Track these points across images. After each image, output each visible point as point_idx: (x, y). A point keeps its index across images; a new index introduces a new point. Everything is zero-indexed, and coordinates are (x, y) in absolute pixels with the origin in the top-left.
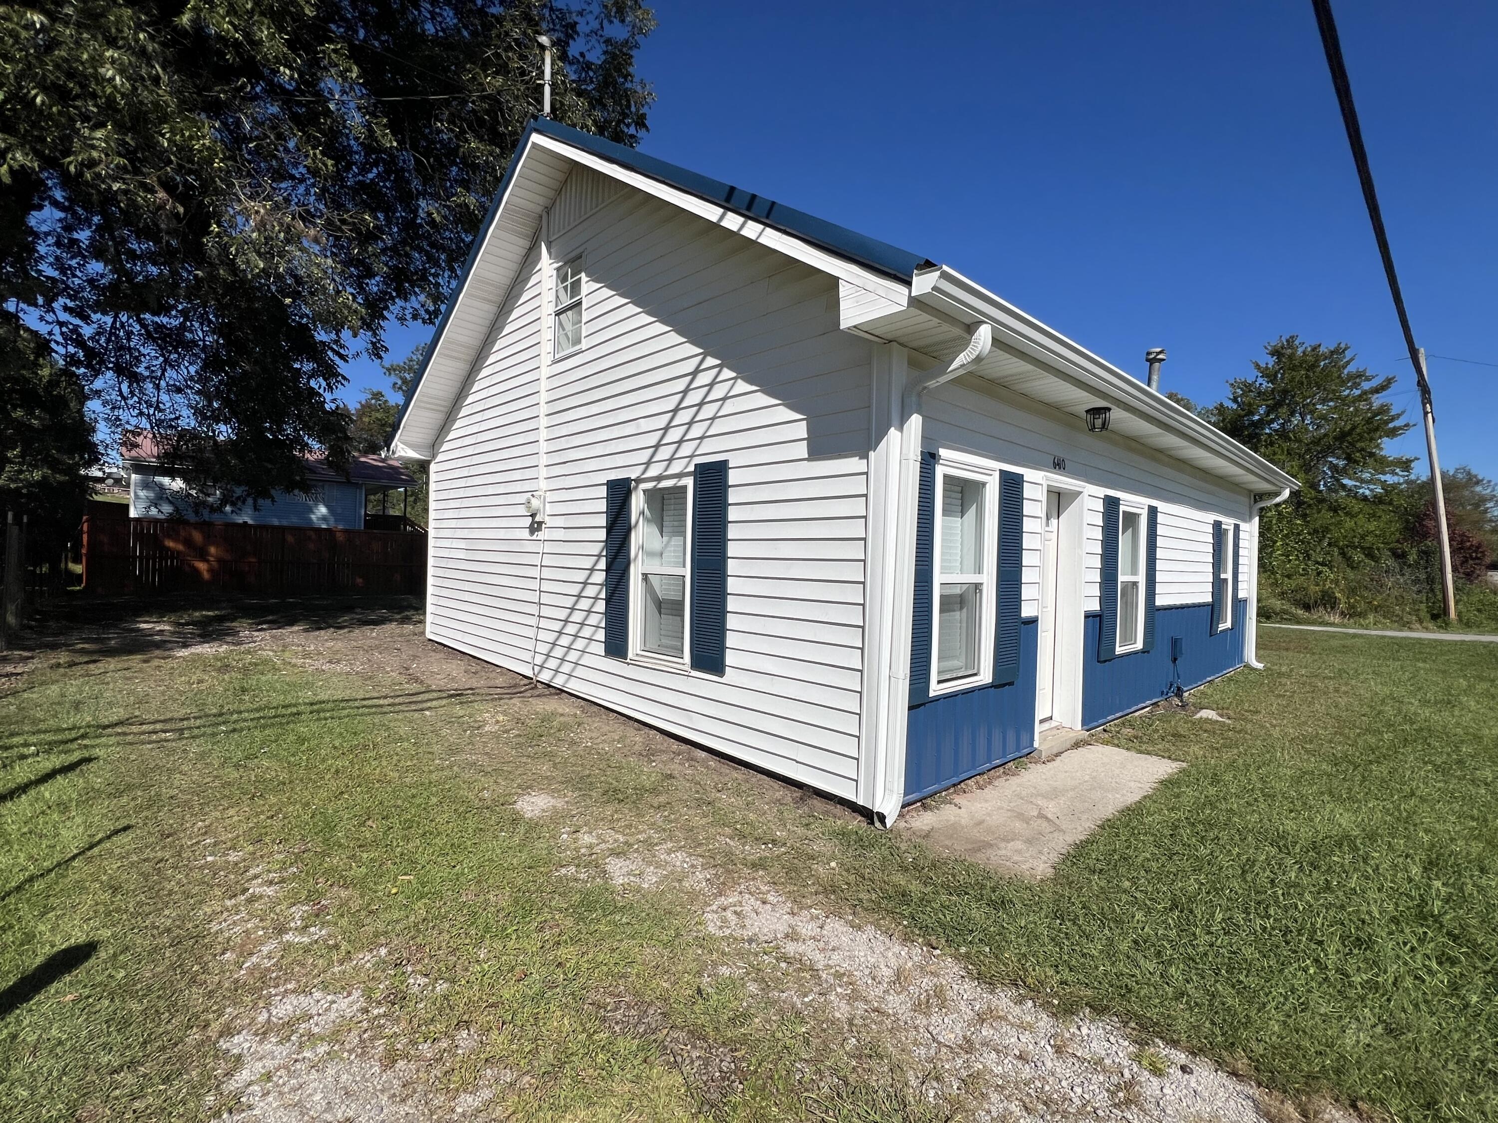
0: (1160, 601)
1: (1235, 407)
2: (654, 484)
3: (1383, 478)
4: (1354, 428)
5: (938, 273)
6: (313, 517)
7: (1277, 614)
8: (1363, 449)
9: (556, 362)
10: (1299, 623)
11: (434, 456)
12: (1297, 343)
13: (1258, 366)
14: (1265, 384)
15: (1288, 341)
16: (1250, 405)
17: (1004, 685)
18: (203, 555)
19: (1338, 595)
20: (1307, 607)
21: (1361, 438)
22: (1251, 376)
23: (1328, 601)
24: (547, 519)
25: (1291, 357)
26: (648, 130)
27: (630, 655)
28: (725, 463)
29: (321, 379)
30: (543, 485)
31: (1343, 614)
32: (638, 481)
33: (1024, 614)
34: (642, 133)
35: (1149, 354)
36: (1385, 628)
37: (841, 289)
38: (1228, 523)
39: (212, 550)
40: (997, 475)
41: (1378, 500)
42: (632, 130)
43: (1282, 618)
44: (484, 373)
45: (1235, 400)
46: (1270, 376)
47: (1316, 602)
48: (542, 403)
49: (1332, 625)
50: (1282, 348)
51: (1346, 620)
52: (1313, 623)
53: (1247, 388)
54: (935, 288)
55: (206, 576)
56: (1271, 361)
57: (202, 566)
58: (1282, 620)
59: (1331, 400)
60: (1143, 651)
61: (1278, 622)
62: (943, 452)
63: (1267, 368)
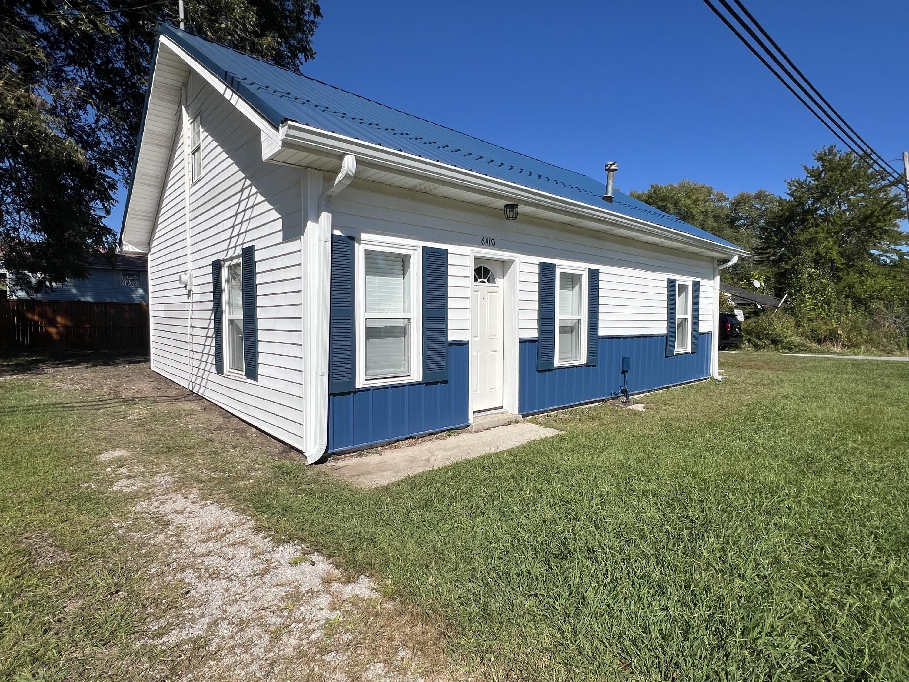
0: (602, 333)
1: (792, 199)
2: (229, 262)
3: (898, 248)
4: (873, 212)
5: (287, 127)
6: (134, 296)
7: (796, 347)
8: (881, 228)
9: (194, 185)
10: (811, 352)
11: (150, 251)
12: (835, 150)
13: (806, 169)
14: (813, 182)
15: (829, 149)
16: (800, 198)
17: (436, 383)
18: (53, 323)
19: (840, 332)
20: (819, 342)
21: (879, 221)
22: (803, 176)
23: (833, 337)
24: (193, 288)
25: (830, 161)
26: (322, 17)
27: (225, 372)
28: (252, 247)
29: (98, 202)
30: (190, 266)
31: (844, 346)
32: (224, 261)
33: (452, 337)
34: (318, 20)
35: (606, 165)
36: (873, 354)
37: (262, 136)
38: (687, 280)
39: (59, 319)
40: (421, 250)
41: (895, 265)
42: (312, 18)
43: (799, 350)
44: (167, 193)
45: (791, 195)
46: (817, 176)
47: (825, 337)
48: (188, 213)
49: (835, 353)
50: (825, 155)
51: (845, 350)
52: (822, 352)
53: (801, 184)
54: (287, 135)
55: (56, 337)
56: (818, 165)
57: (52, 330)
58: (800, 351)
59: (860, 192)
60: (586, 365)
61: (797, 352)
62: (364, 236)
63: (813, 171)
